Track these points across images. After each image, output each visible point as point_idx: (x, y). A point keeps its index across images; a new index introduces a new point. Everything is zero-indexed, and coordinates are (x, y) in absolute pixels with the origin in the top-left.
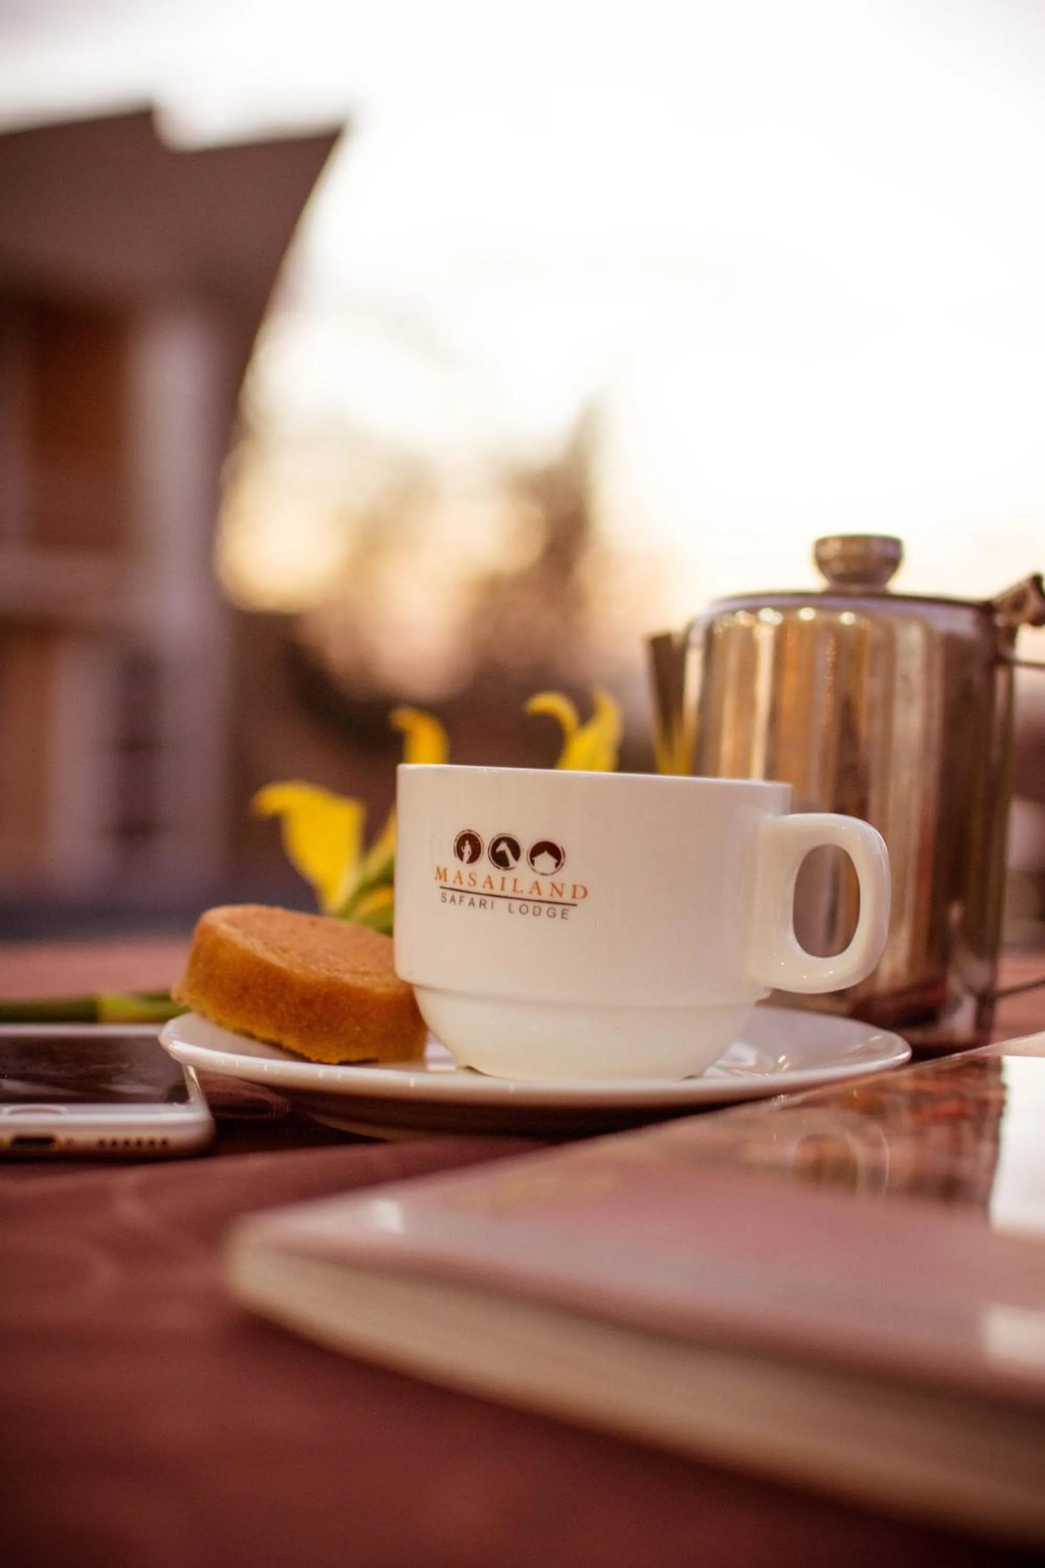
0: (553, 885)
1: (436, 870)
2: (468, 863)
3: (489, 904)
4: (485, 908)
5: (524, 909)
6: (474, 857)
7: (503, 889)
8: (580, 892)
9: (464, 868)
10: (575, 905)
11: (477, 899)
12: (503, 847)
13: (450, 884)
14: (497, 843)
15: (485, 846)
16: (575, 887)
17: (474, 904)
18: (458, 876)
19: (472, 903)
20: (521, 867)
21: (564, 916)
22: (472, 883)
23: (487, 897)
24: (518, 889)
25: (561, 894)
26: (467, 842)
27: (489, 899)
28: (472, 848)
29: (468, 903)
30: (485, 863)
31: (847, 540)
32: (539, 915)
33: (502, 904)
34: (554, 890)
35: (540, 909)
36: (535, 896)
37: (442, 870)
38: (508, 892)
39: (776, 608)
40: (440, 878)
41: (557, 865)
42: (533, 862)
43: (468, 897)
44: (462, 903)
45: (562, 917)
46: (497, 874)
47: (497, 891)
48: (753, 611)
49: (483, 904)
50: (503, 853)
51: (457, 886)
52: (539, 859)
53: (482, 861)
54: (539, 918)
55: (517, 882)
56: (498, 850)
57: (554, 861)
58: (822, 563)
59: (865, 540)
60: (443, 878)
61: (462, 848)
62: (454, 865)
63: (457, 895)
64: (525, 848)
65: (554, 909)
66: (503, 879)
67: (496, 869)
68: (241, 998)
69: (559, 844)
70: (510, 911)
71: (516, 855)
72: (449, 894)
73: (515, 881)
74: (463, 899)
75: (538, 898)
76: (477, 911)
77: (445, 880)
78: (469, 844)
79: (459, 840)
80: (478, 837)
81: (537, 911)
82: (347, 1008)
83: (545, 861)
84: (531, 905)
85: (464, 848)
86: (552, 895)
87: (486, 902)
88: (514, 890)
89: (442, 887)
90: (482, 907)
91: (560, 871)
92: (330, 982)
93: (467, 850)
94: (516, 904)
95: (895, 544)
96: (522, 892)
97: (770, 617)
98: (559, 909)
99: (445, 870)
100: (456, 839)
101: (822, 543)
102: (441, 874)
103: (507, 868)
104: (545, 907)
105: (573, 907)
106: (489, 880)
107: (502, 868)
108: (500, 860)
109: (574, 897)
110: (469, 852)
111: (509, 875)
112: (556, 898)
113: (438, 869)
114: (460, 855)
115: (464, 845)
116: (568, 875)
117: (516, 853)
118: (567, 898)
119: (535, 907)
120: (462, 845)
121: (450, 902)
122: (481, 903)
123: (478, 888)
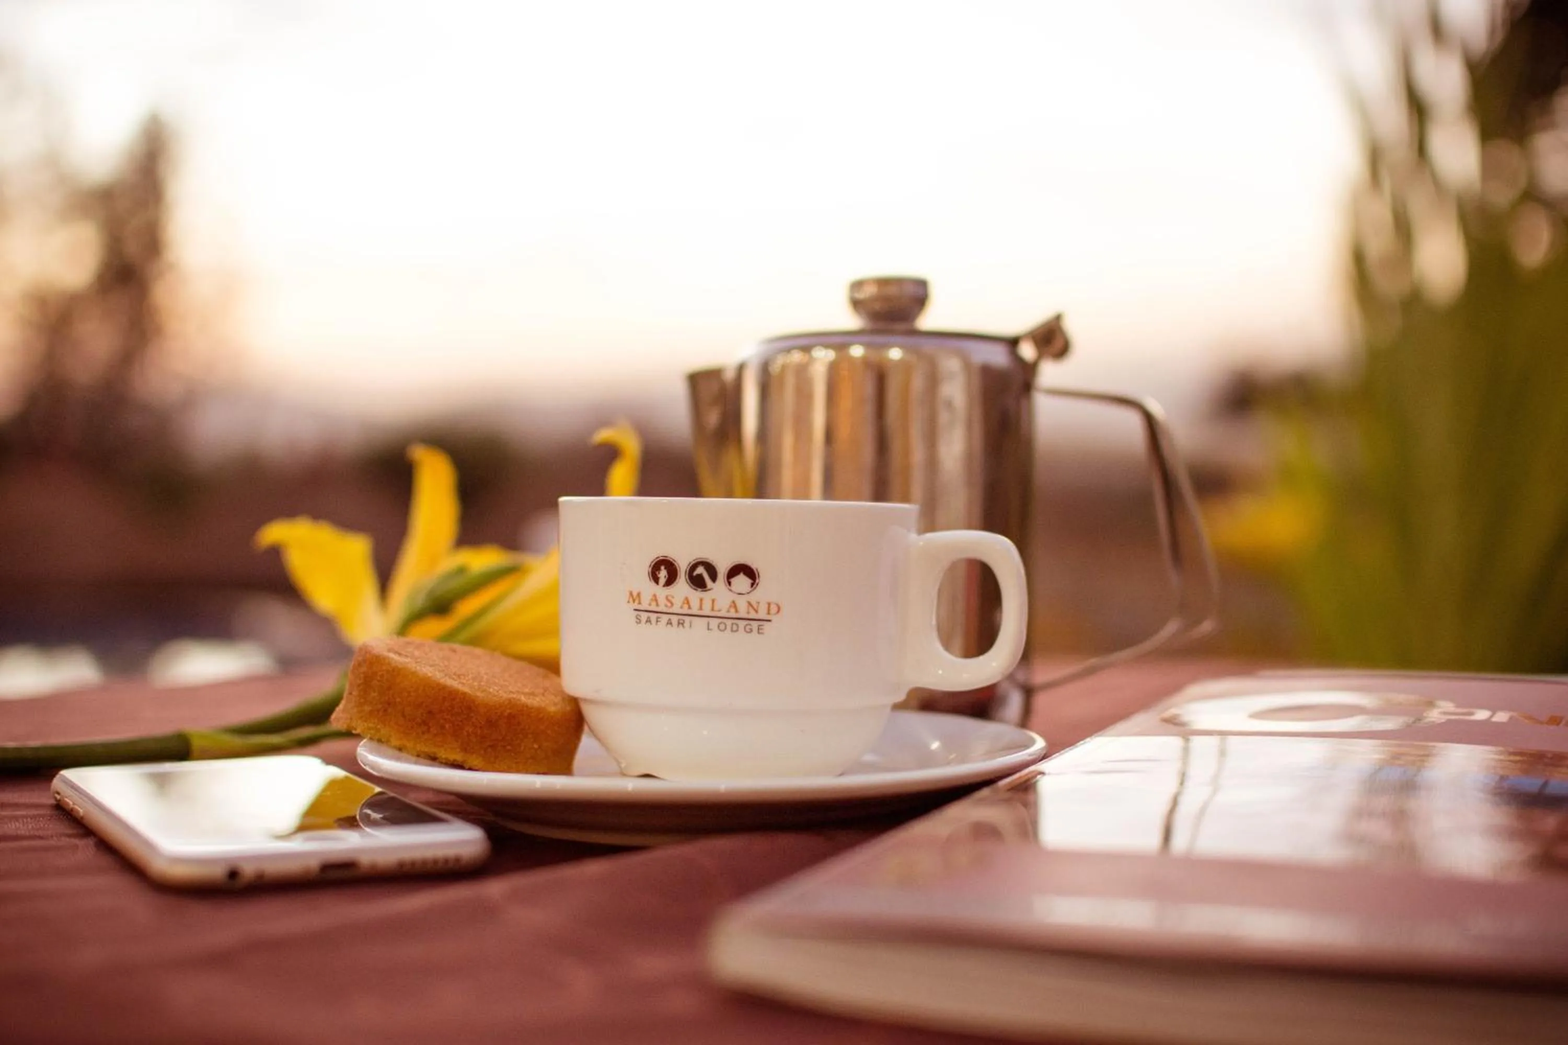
0: (750, 604)
1: (628, 594)
2: (664, 586)
3: (687, 624)
4: (683, 627)
5: (722, 627)
6: (671, 581)
7: (701, 608)
8: (774, 609)
9: (661, 591)
10: (769, 621)
11: (675, 619)
12: (700, 570)
13: (645, 606)
14: (694, 567)
15: (682, 570)
16: (769, 604)
17: (671, 624)
18: (654, 598)
19: (670, 623)
20: (718, 588)
21: (760, 631)
22: (669, 604)
23: (684, 617)
24: (716, 608)
25: (756, 611)
26: (663, 568)
27: (687, 619)
28: (668, 573)
29: (666, 622)
30: (682, 586)
31: (883, 282)
32: (737, 631)
33: (700, 623)
34: (750, 608)
35: (737, 625)
36: (733, 614)
37: (635, 594)
38: (707, 611)
39: (827, 346)
40: (634, 601)
41: (752, 585)
42: (730, 583)
43: (665, 618)
44: (659, 623)
45: (759, 633)
46: (695, 595)
47: (695, 611)
48: (807, 349)
49: (681, 623)
50: (700, 576)
51: (653, 608)
52: (734, 580)
53: (679, 584)
54: (736, 634)
55: (715, 603)
56: (695, 573)
57: (749, 581)
58: (856, 304)
59: (898, 282)
60: (637, 602)
61: (657, 573)
62: (648, 589)
63: (653, 617)
64: (722, 571)
65: (750, 625)
66: (701, 600)
67: (695, 591)
68: (425, 723)
69: (754, 567)
70: (708, 629)
71: (714, 577)
72: (644, 616)
73: (713, 601)
74: (659, 620)
75: (735, 615)
76: (674, 631)
77: (640, 603)
78: (665, 568)
79: (654, 566)
80: (674, 562)
81: (735, 628)
82: (527, 727)
83: (742, 581)
84: (729, 622)
85: (659, 573)
86: (748, 613)
87: (684, 621)
88: (713, 609)
89: (636, 610)
90: (681, 626)
91: (755, 591)
92: (511, 703)
93: (663, 574)
94: (714, 623)
95: (922, 285)
96: (719, 611)
97: (823, 356)
98: (755, 624)
99: (639, 594)
100: (651, 565)
101: (857, 285)
102: (635, 597)
103: (704, 589)
104: (742, 624)
105: (769, 623)
106: (687, 601)
107: (700, 590)
108: (698, 583)
109: (769, 613)
110: (665, 577)
111: (707, 596)
112: (753, 615)
113: (631, 594)
114: (656, 580)
115: (659, 569)
116: (762, 594)
117: (714, 576)
118: (762, 614)
119: (733, 624)
120: (657, 570)
121: (645, 624)
122: (679, 623)
123: (676, 609)
